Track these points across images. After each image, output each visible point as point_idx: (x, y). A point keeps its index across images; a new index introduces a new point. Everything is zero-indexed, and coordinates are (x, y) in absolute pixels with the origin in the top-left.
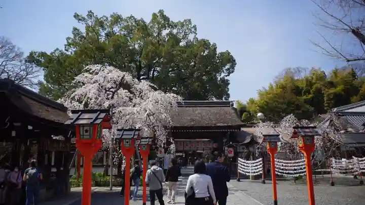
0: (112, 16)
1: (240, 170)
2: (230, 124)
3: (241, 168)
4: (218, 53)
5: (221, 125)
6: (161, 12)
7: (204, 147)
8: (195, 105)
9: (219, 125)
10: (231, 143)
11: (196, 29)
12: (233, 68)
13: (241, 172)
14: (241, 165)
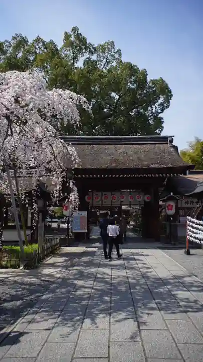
0: (14, 38)
1: (191, 236)
2: (169, 165)
3: (191, 233)
4: (148, 80)
5: (157, 166)
6: (75, 29)
7: (130, 200)
8: (118, 142)
9: (153, 166)
10: (172, 194)
11: (120, 55)
12: (169, 102)
13: (192, 239)
14: (193, 227)
